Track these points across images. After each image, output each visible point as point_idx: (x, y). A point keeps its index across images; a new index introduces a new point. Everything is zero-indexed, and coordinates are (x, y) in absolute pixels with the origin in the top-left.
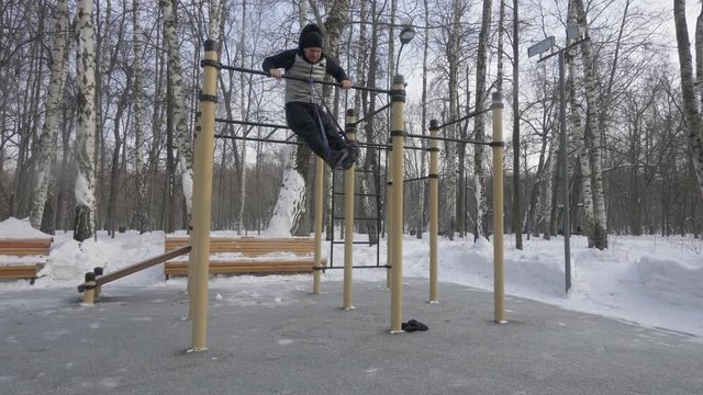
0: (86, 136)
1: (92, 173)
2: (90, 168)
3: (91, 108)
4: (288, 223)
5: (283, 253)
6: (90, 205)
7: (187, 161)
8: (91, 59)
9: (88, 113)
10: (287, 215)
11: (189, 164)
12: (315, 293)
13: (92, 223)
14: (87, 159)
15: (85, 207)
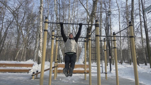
0: (40, 43)
1: (41, 50)
2: (41, 49)
3: (41, 37)
4: (82, 61)
5: (80, 68)
6: (41, 57)
7: (60, 47)
8: (42, 27)
9: (41, 38)
10: (82, 59)
11: (61, 48)
12: (85, 80)
13: (41, 60)
14: (40, 47)
15: (40, 57)
